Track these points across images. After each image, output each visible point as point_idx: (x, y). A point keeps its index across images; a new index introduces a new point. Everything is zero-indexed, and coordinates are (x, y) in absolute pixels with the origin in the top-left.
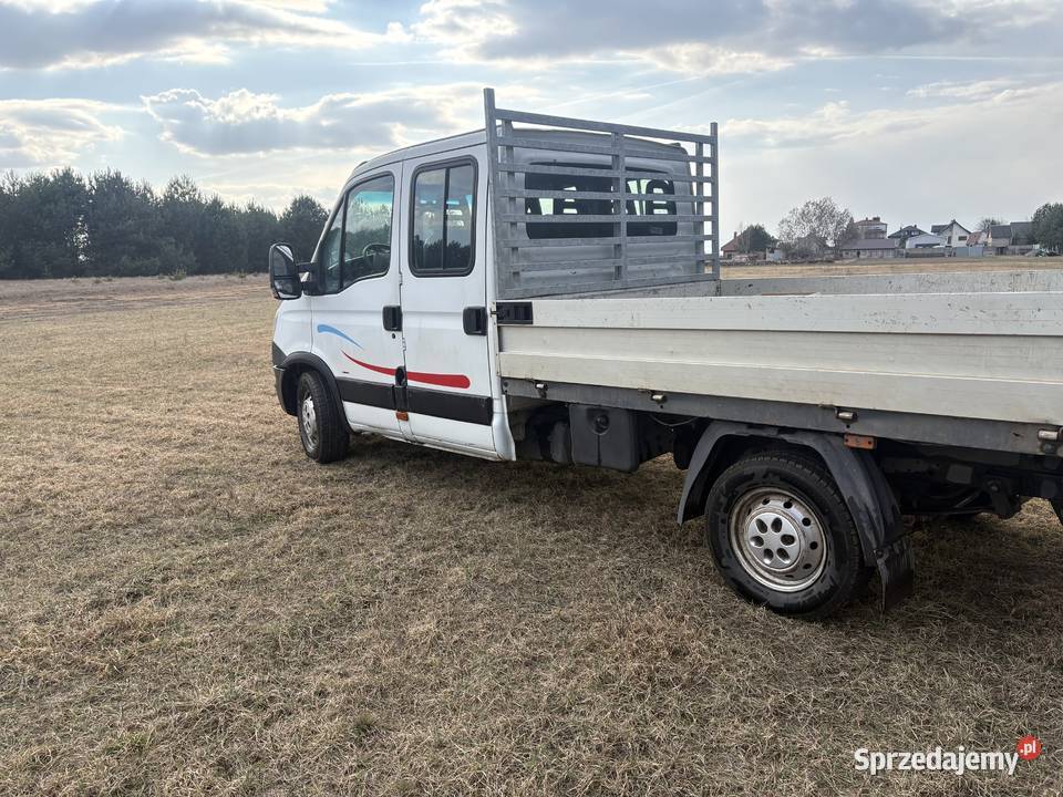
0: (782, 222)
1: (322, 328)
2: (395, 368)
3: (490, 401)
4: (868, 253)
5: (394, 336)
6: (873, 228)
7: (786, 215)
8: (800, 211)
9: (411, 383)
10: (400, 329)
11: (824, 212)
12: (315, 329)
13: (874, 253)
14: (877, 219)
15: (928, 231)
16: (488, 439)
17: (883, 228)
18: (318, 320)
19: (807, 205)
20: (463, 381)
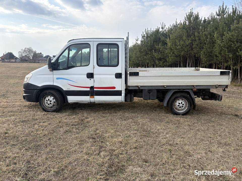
0: (19, 52)
1: (57, 79)
2: (90, 86)
3: (121, 91)
4: (41, 61)
5: (90, 80)
6: (40, 55)
7: (20, 51)
8: (24, 50)
9: (95, 89)
10: (93, 78)
11: (30, 50)
12: (55, 79)
13: (42, 61)
14: (41, 53)
15: (52, 57)
16: (120, 99)
17: (42, 55)
18: (56, 76)
19: (25, 48)
20: (114, 88)
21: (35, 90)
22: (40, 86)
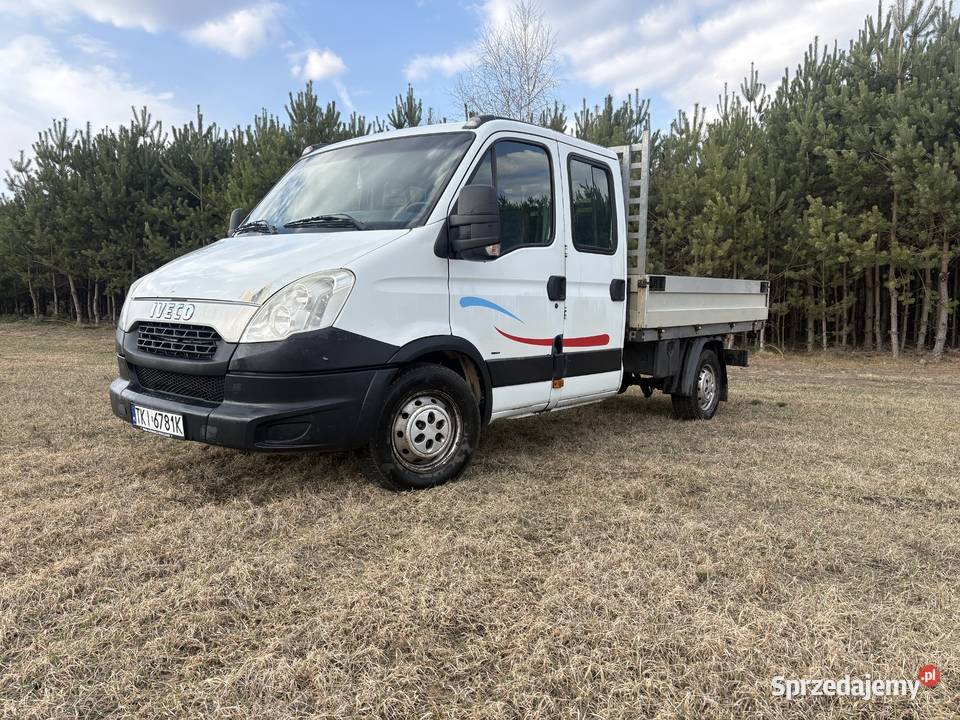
1: (467, 302)
2: (553, 337)
3: (620, 351)
5: (556, 306)
9: (564, 350)
10: (563, 299)
12: (456, 303)
18: (459, 291)
20: (604, 339)
21: (377, 373)
22: (401, 346)
